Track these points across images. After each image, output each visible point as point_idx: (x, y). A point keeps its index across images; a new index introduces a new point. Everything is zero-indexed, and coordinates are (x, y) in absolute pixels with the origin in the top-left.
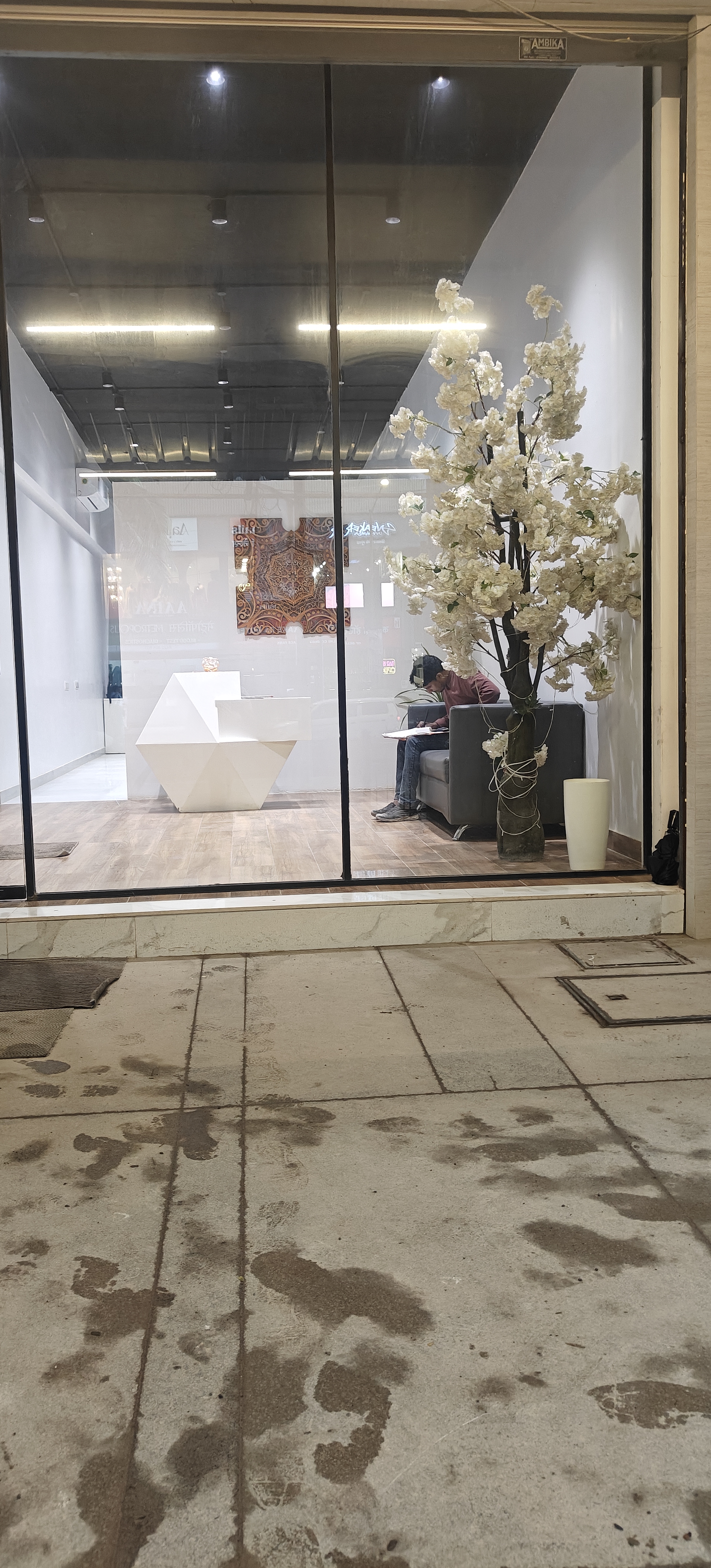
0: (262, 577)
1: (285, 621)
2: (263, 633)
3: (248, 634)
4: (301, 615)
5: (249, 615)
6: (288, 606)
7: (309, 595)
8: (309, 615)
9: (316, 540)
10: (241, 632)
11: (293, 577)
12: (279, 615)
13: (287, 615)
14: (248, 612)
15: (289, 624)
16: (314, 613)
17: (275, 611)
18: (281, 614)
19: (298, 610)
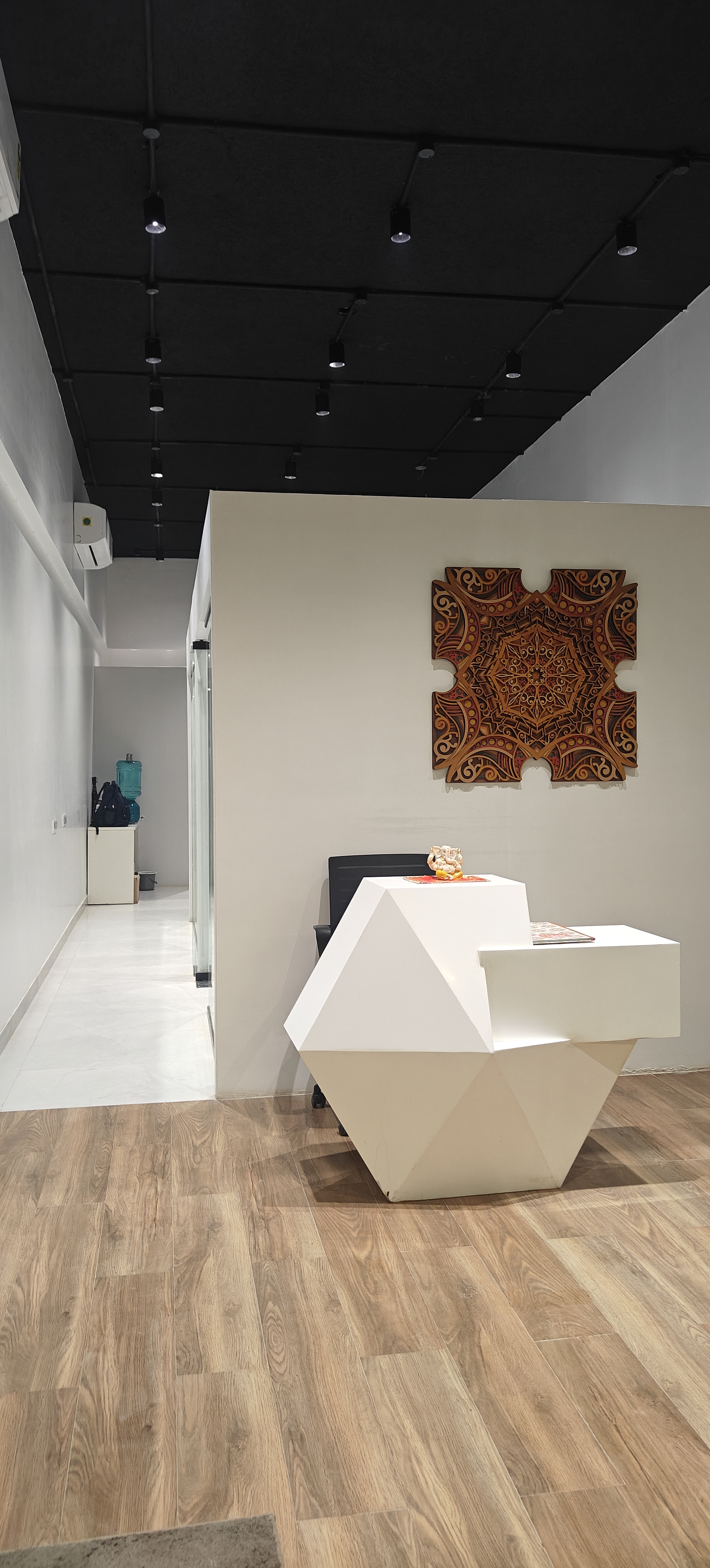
0: (482, 674)
1: (521, 758)
2: (482, 779)
3: (453, 781)
4: (549, 746)
5: (456, 744)
6: (527, 730)
7: (565, 710)
8: (563, 746)
9: (580, 610)
10: (439, 778)
11: (537, 676)
12: (509, 747)
13: (525, 746)
14: (455, 740)
15: (529, 761)
16: (571, 743)
17: (503, 739)
18: (514, 744)
19: (546, 738)
